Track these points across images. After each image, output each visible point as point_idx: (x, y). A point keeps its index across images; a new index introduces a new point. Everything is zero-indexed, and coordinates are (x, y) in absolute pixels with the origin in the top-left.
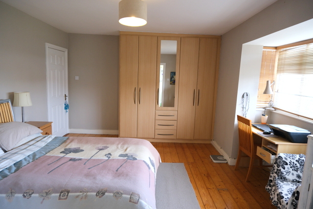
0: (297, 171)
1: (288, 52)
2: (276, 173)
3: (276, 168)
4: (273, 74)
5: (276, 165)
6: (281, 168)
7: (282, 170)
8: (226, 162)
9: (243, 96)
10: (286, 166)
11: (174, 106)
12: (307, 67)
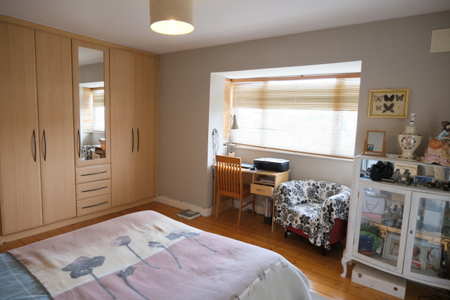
0: (296, 195)
1: (241, 86)
2: (285, 202)
3: (284, 197)
4: (229, 108)
5: (282, 195)
6: (288, 196)
7: (289, 197)
8: (199, 215)
9: (213, 134)
10: (290, 193)
11: (105, 157)
12: (269, 102)
